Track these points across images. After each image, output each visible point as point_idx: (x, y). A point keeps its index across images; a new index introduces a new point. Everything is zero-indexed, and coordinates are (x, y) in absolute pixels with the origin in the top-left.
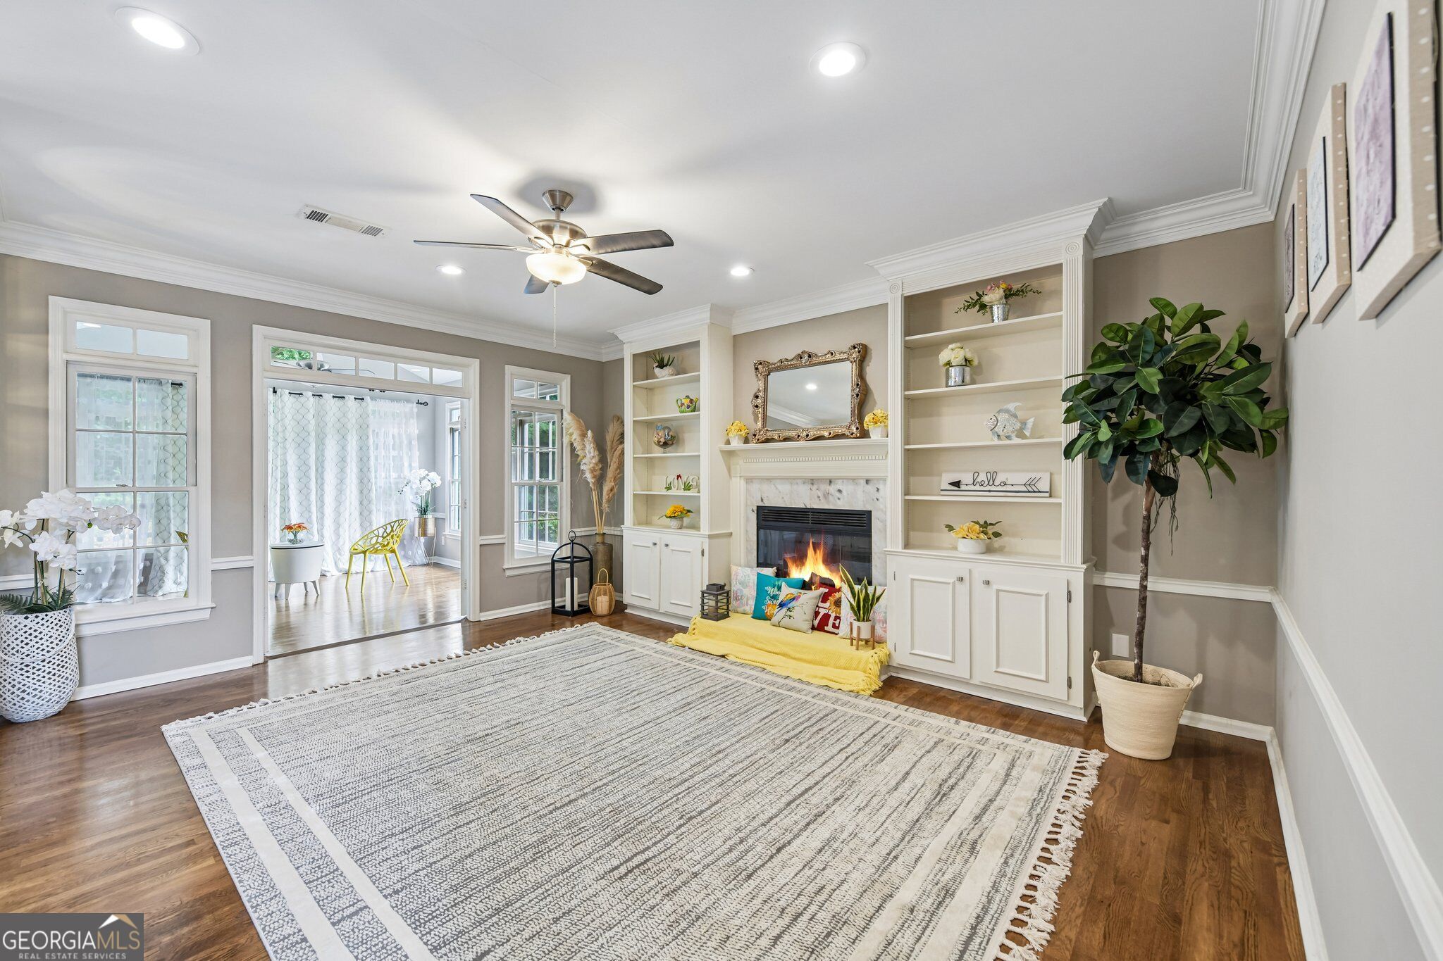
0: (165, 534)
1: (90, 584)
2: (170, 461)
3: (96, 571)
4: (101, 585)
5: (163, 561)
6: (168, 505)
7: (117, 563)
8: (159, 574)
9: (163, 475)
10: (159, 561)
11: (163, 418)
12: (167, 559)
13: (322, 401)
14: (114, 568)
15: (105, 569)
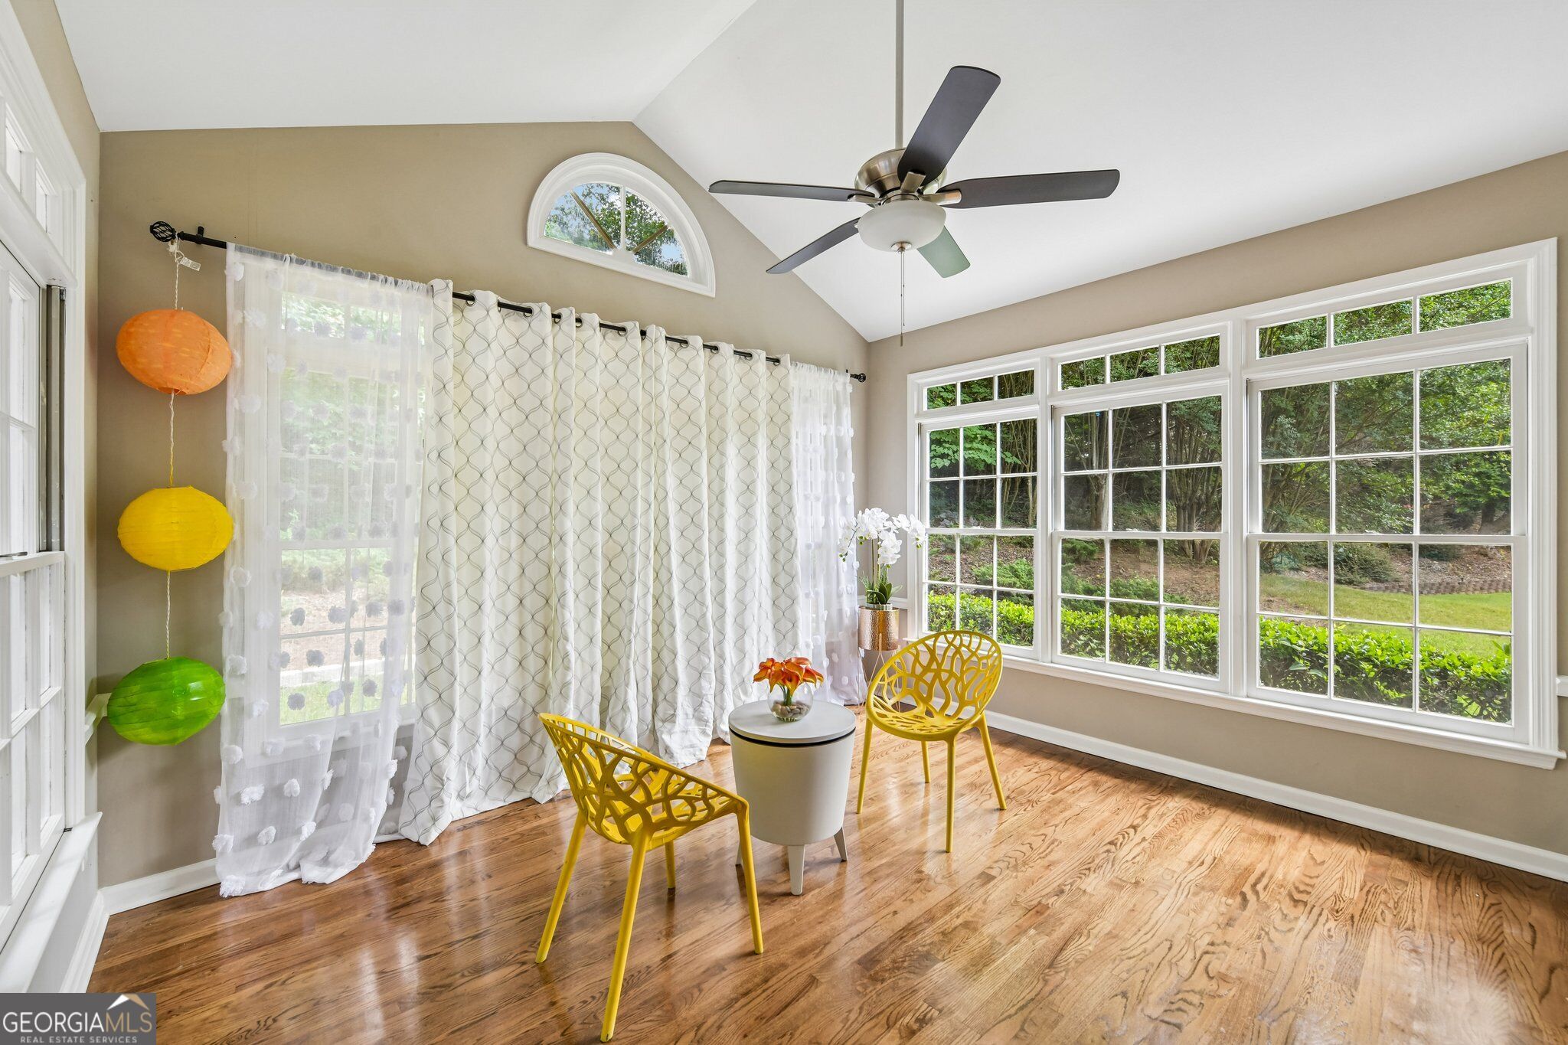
0: (443, 674)
1: (273, 830)
2: (452, 487)
3: (286, 791)
4: (299, 832)
5: (440, 750)
6: (449, 602)
7: (337, 755)
8: (429, 782)
9: (435, 523)
10: (432, 751)
11: (436, 376)
12: (446, 743)
13: (717, 359)
14: (328, 776)
15: (308, 785)
